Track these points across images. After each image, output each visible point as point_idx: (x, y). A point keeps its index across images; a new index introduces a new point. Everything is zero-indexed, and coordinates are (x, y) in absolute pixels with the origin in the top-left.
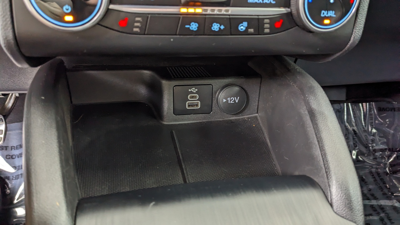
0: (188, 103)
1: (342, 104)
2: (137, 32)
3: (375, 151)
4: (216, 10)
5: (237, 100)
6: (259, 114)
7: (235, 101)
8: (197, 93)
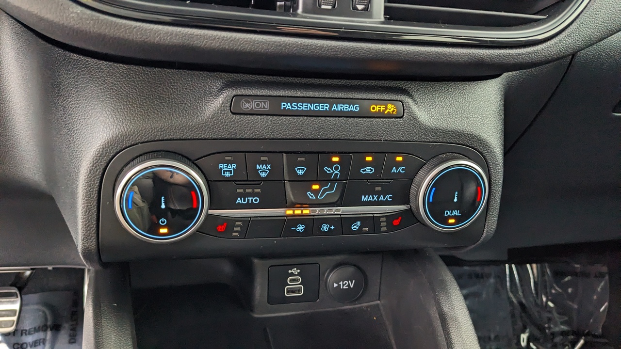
0: (287, 289)
1: (502, 266)
2: (237, 236)
3: (553, 335)
4: (326, 211)
5: (352, 284)
6: (382, 302)
7: (349, 285)
8: (299, 274)
